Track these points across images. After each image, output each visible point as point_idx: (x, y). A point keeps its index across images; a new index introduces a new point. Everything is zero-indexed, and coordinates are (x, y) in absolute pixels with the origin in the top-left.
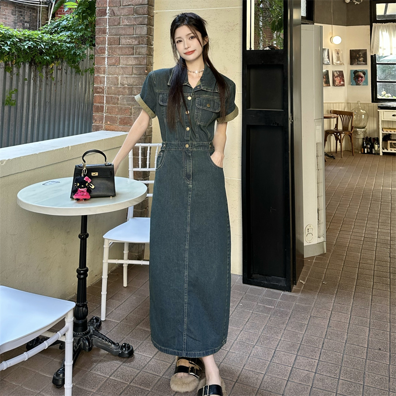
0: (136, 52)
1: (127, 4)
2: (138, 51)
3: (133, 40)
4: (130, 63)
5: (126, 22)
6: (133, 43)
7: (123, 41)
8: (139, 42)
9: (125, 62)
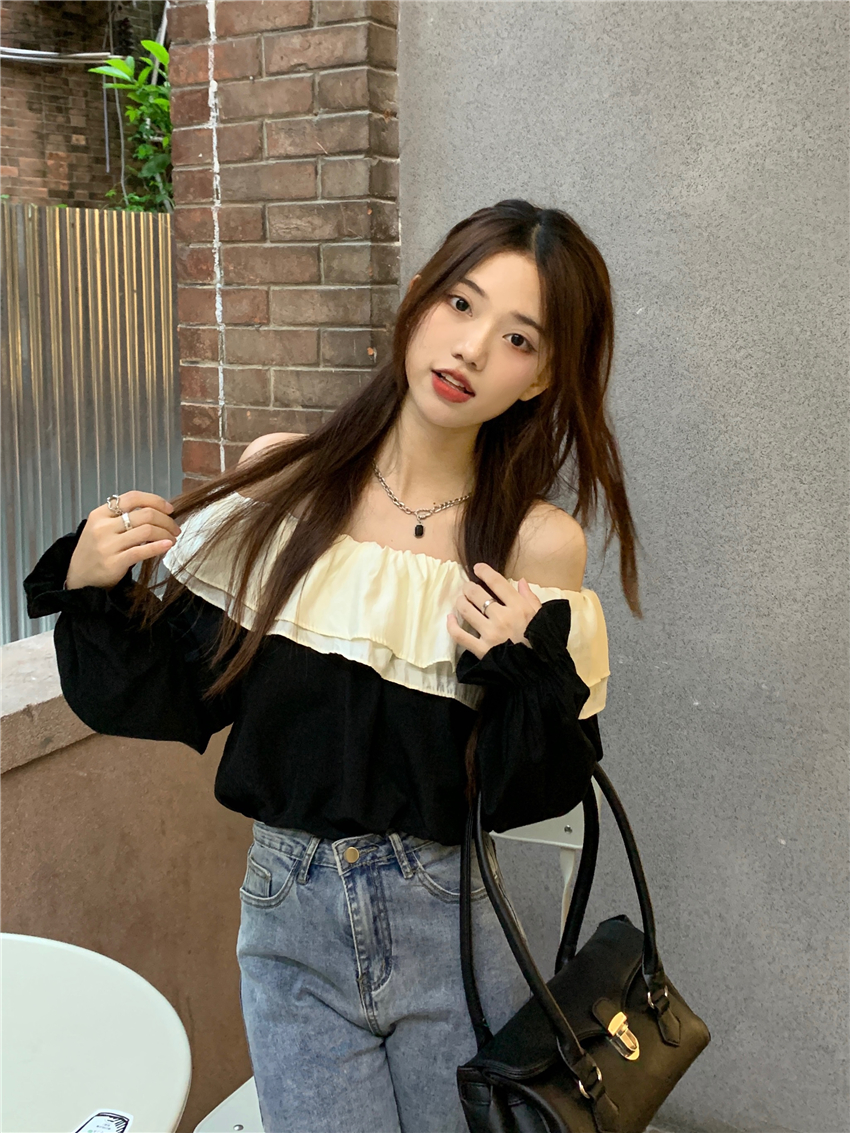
0: (330, 269)
1: (284, 65)
2: (335, 264)
3: (317, 221)
4: (309, 314)
5: (286, 146)
6: (318, 234)
7: (277, 225)
8: (339, 228)
9: (288, 313)
